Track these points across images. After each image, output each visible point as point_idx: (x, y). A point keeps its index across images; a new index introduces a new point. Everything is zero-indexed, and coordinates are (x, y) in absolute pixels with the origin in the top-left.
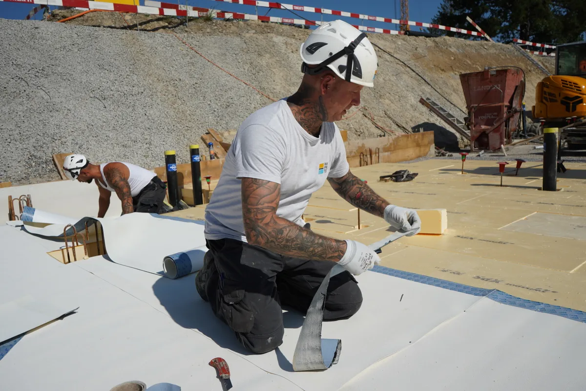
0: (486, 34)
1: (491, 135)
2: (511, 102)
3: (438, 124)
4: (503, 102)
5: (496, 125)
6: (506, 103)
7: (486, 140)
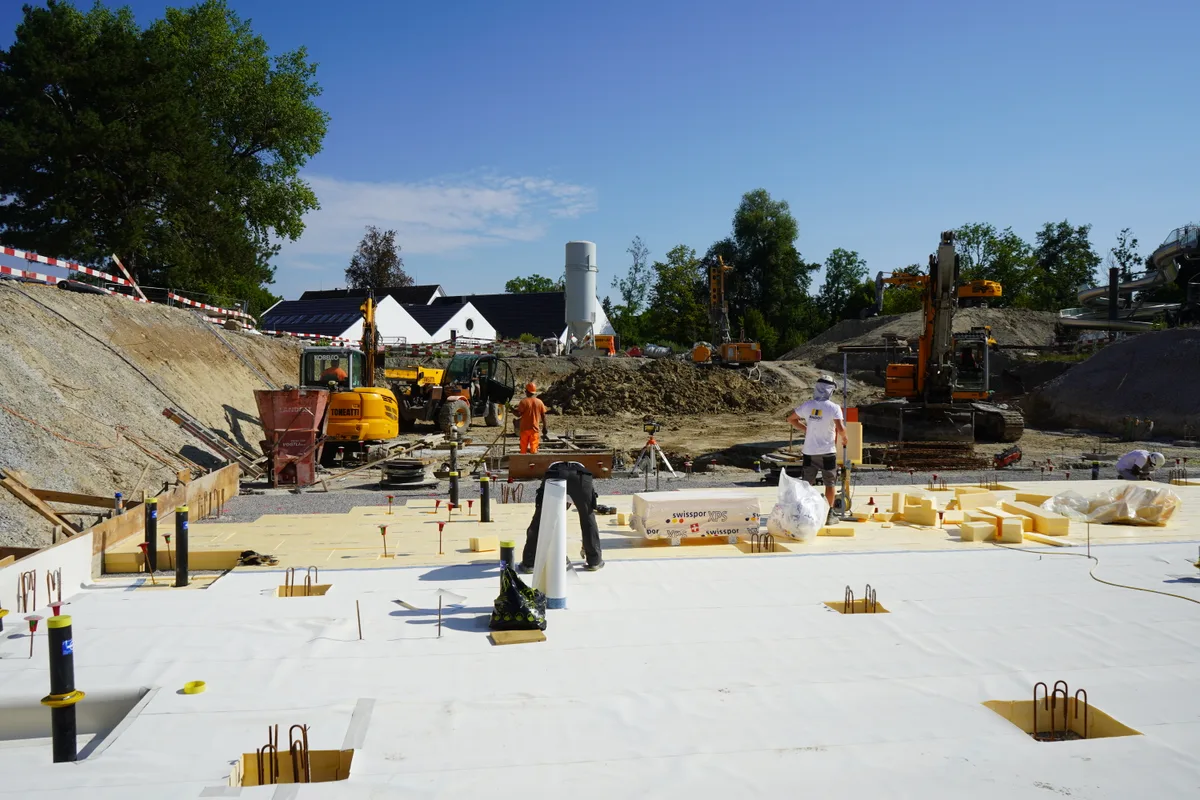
0: (135, 284)
1: (299, 466)
2: (321, 427)
3: (199, 447)
4: (312, 427)
5: (306, 454)
6: (316, 429)
7: (292, 472)
